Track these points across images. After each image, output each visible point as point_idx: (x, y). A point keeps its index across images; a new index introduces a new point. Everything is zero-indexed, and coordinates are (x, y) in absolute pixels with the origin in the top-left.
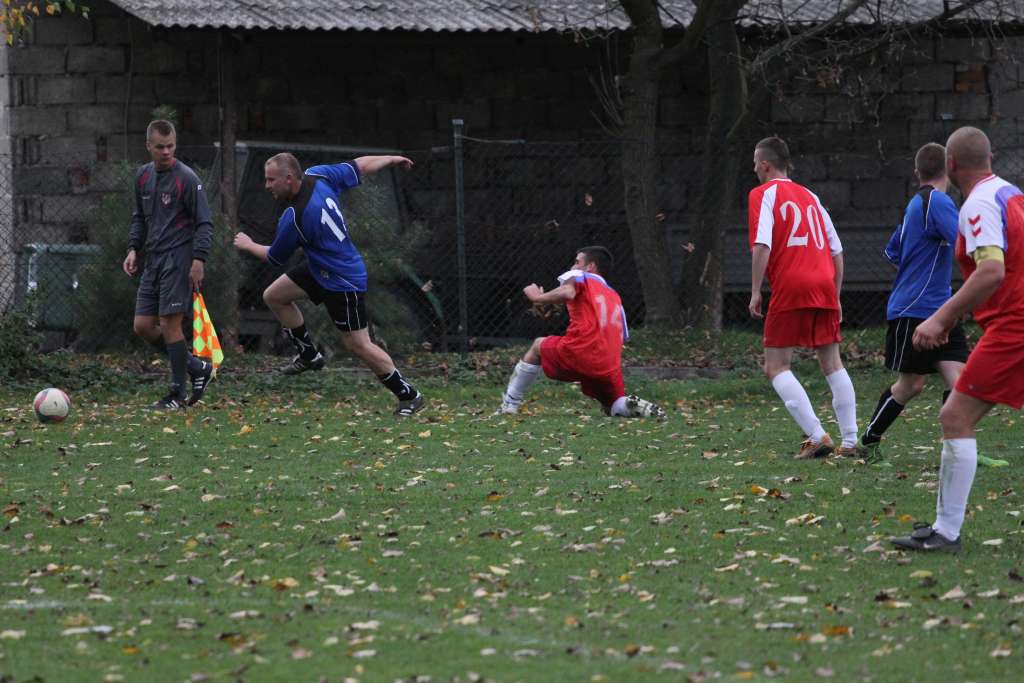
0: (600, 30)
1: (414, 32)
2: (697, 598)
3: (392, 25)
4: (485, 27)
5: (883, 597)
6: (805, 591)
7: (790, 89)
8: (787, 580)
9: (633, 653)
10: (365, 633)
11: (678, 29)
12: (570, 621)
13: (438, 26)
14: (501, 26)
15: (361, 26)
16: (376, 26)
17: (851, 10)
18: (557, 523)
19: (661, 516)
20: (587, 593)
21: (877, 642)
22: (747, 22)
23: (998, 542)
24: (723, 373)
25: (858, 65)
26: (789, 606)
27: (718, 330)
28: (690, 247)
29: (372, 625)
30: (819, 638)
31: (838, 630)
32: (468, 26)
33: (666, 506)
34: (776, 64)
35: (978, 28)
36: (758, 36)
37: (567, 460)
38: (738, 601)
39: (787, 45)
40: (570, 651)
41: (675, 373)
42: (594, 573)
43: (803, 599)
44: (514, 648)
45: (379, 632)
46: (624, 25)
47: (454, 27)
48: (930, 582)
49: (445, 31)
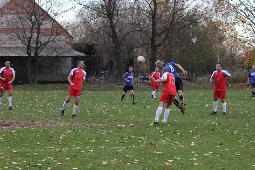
0: (26, 56)
1: (8, 56)
2: (33, 109)
3: (6, 55)
4: (15, 56)
5: (50, 109)
6: (43, 108)
7: (43, 62)
8: (41, 107)
9: (27, 114)
10: (2, 112)
11: (33, 56)
12: (21, 111)
13: (11, 55)
14: (16, 56)
15: (3, 55)
16: (5, 55)
17: (49, 55)
18: (20, 102)
19: (30, 101)
20: (23, 108)
21: (49, 113)
22: (39, 56)
23: (61, 104)
24: (37, 88)
25: (49, 60)
26: (41, 110)
27: (36, 84)
28: (34, 76)
29: (3, 111)
30: (44, 113)
31: (46, 112)
32: (13, 56)
33: (31, 100)
34: (42, 60)
35: (60, 57)
36: (40, 57)
37: (22, 96)
38: (37, 109)
39: (43, 58)
40: (21, 114)
41: (32, 88)
42: (24, 106)
43: (43, 109)
44: (16, 113)
45: (3, 112)
46: (28, 56)
47: (12, 56)
48: (54, 108)
49: (11, 56)
